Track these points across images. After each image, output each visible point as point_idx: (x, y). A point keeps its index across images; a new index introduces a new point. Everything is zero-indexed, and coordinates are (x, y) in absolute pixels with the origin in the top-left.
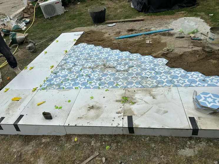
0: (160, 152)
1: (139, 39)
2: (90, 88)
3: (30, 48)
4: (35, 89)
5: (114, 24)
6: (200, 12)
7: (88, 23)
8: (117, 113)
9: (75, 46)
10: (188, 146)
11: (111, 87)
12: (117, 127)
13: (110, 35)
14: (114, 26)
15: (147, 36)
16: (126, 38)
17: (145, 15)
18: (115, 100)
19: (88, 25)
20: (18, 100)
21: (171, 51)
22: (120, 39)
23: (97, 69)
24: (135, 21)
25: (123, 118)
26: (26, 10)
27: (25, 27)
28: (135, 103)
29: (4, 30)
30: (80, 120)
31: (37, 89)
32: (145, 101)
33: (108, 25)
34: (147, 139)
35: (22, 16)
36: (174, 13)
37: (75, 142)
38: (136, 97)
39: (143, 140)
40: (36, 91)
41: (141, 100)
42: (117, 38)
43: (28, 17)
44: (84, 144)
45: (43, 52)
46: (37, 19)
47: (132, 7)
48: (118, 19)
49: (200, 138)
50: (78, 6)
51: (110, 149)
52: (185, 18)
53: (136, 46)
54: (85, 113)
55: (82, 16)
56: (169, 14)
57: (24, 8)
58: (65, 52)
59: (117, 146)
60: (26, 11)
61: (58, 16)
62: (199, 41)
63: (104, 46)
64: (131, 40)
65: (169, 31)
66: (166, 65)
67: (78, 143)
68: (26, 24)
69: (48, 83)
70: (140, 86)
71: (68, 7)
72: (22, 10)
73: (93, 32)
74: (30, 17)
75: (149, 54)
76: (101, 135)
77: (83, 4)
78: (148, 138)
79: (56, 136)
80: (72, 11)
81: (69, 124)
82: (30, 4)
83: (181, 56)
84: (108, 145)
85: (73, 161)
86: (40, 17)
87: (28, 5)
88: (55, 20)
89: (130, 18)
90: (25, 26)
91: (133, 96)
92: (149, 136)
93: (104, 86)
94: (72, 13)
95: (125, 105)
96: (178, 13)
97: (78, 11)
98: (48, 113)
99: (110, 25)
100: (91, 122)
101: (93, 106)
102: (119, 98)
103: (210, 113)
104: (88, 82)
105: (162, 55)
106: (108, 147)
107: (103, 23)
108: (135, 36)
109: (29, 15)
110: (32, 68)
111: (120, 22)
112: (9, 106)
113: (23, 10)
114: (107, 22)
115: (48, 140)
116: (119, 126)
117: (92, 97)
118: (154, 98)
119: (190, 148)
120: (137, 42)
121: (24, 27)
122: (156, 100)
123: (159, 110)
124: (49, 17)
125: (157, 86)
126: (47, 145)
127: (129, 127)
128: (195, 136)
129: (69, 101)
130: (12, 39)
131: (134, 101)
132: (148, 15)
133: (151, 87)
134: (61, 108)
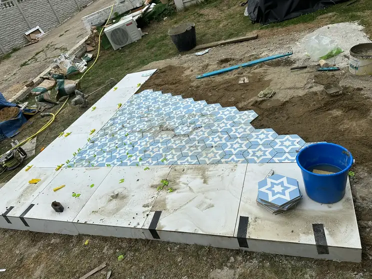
0: (184, 270)
1: (232, 77)
2: (126, 164)
3: (76, 103)
4: (60, 167)
5: (207, 51)
6: (363, 10)
7: (171, 52)
8: (144, 206)
9: (136, 96)
10: (229, 264)
11: (154, 162)
12: (135, 228)
13: (192, 71)
14: (205, 55)
15: (246, 69)
16: (212, 75)
17: (261, 29)
18: (150, 185)
19: (170, 56)
20: (36, 183)
21: (270, 98)
22: (203, 77)
23: (148, 134)
24: (241, 41)
25: (148, 215)
26: (90, 40)
27: (85, 67)
28: (175, 190)
29: (55, 76)
30: (94, 216)
31: (63, 166)
32: (190, 187)
33: (197, 54)
34: (176, 248)
35: (84, 51)
36: (313, 19)
37: (85, 246)
38: (181, 180)
39: (169, 249)
40: (61, 169)
41: (185, 186)
42: (199, 76)
43: (92, 50)
44: (95, 250)
45: (91, 108)
46: (104, 52)
47: (246, 14)
48: (216, 41)
49: (251, 253)
50: (164, 23)
51: (123, 259)
52: (330, 26)
53: (220, 91)
54: (103, 205)
55: (164, 42)
56: (305, 21)
57: (87, 38)
58: (118, 106)
59: (134, 255)
60: (89, 42)
61: (132, 44)
62: (330, 73)
63: (175, 93)
64: (219, 79)
65: (290, 56)
66: (250, 123)
67: (87, 248)
68: (87, 62)
69: (78, 157)
70: (195, 161)
71: (149, 27)
72: (84, 40)
73: (171, 68)
74: (94, 50)
75: (235, 104)
76: (119, 239)
77: (172, 19)
78: (178, 246)
79: (68, 235)
80: (153, 34)
81: (78, 221)
82: (95, 31)
83: (284, 104)
84: (122, 254)
85: (73, 273)
86: (108, 49)
87: (92, 32)
88: (127, 52)
89: (237, 35)
90: (85, 65)
91: (177, 179)
92: (180, 244)
93: (145, 162)
94: (152, 37)
95: (161, 193)
96: (321, 16)
97: (161, 33)
98: (59, 203)
99: (199, 53)
100: (106, 218)
101: (117, 195)
102: (157, 181)
103: (275, 212)
104: (128, 155)
105: (252, 105)
106: (121, 257)
107: (191, 51)
108: (227, 71)
109: (93, 47)
110: (69, 134)
111: (218, 45)
112: (24, 191)
113: (86, 41)
114: (197, 47)
115: (58, 241)
116: (138, 227)
117: (122, 180)
118: (205, 182)
119: (232, 267)
120: (227, 82)
121: (83, 68)
122: (207, 185)
123: (203, 202)
124: (119, 47)
125: (219, 162)
126: (55, 247)
127: (150, 229)
128: (244, 249)
129: (92, 186)
130: (59, 90)
131: (175, 187)
132: (267, 27)
133: (210, 163)
134: (79, 195)
